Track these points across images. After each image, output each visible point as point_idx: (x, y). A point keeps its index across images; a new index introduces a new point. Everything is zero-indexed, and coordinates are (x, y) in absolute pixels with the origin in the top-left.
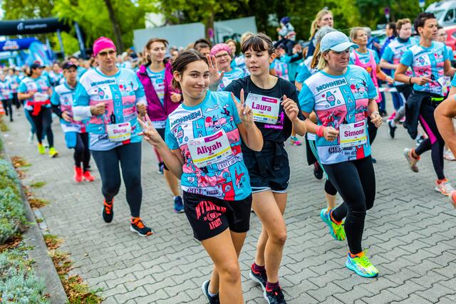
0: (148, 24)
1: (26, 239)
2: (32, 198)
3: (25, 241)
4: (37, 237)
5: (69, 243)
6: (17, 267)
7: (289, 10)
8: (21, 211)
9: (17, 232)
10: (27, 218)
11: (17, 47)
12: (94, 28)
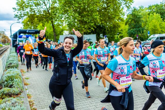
0: (64, 34)
1: (22, 95)
2: (25, 82)
3: (21, 95)
4: (25, 94)
5: (34, 97)
6: (19, 103)
7: (107, 33)
8: (22, 86)
9: (20, 92)
10: (23, 88)
11: (26, 37)
12: (48, 34)
